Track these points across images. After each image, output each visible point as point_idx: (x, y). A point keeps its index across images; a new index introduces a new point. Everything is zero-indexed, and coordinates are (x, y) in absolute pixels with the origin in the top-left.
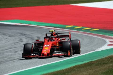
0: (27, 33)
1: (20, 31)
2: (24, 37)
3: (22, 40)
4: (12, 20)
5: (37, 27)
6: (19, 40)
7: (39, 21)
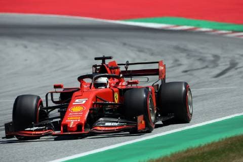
0: (191, 46)
1: (175, 43)
2: (184, 55)
3: (179, 63)
4: (159, 19)
5: (213, 33)
6: (172, 63)
7: (217, 20)
